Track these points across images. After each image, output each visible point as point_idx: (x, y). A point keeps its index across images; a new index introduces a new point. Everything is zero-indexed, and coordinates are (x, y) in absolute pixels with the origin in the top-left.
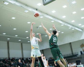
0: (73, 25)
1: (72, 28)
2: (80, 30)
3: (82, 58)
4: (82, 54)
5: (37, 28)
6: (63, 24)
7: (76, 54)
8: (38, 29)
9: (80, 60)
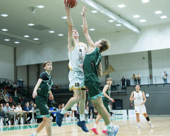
0: (119, 16)
1: (116, 22)
2: (135, 30)
3: (126, 95)
4: (130, 86)
5: (32, 11)
6: (96, 10)
7: (116, 84)
8: (34, 12)
9: (122, 100)
